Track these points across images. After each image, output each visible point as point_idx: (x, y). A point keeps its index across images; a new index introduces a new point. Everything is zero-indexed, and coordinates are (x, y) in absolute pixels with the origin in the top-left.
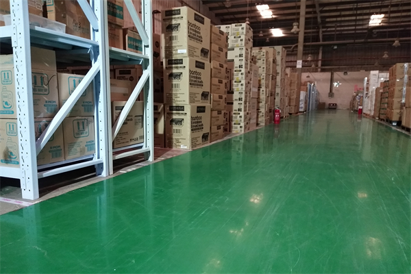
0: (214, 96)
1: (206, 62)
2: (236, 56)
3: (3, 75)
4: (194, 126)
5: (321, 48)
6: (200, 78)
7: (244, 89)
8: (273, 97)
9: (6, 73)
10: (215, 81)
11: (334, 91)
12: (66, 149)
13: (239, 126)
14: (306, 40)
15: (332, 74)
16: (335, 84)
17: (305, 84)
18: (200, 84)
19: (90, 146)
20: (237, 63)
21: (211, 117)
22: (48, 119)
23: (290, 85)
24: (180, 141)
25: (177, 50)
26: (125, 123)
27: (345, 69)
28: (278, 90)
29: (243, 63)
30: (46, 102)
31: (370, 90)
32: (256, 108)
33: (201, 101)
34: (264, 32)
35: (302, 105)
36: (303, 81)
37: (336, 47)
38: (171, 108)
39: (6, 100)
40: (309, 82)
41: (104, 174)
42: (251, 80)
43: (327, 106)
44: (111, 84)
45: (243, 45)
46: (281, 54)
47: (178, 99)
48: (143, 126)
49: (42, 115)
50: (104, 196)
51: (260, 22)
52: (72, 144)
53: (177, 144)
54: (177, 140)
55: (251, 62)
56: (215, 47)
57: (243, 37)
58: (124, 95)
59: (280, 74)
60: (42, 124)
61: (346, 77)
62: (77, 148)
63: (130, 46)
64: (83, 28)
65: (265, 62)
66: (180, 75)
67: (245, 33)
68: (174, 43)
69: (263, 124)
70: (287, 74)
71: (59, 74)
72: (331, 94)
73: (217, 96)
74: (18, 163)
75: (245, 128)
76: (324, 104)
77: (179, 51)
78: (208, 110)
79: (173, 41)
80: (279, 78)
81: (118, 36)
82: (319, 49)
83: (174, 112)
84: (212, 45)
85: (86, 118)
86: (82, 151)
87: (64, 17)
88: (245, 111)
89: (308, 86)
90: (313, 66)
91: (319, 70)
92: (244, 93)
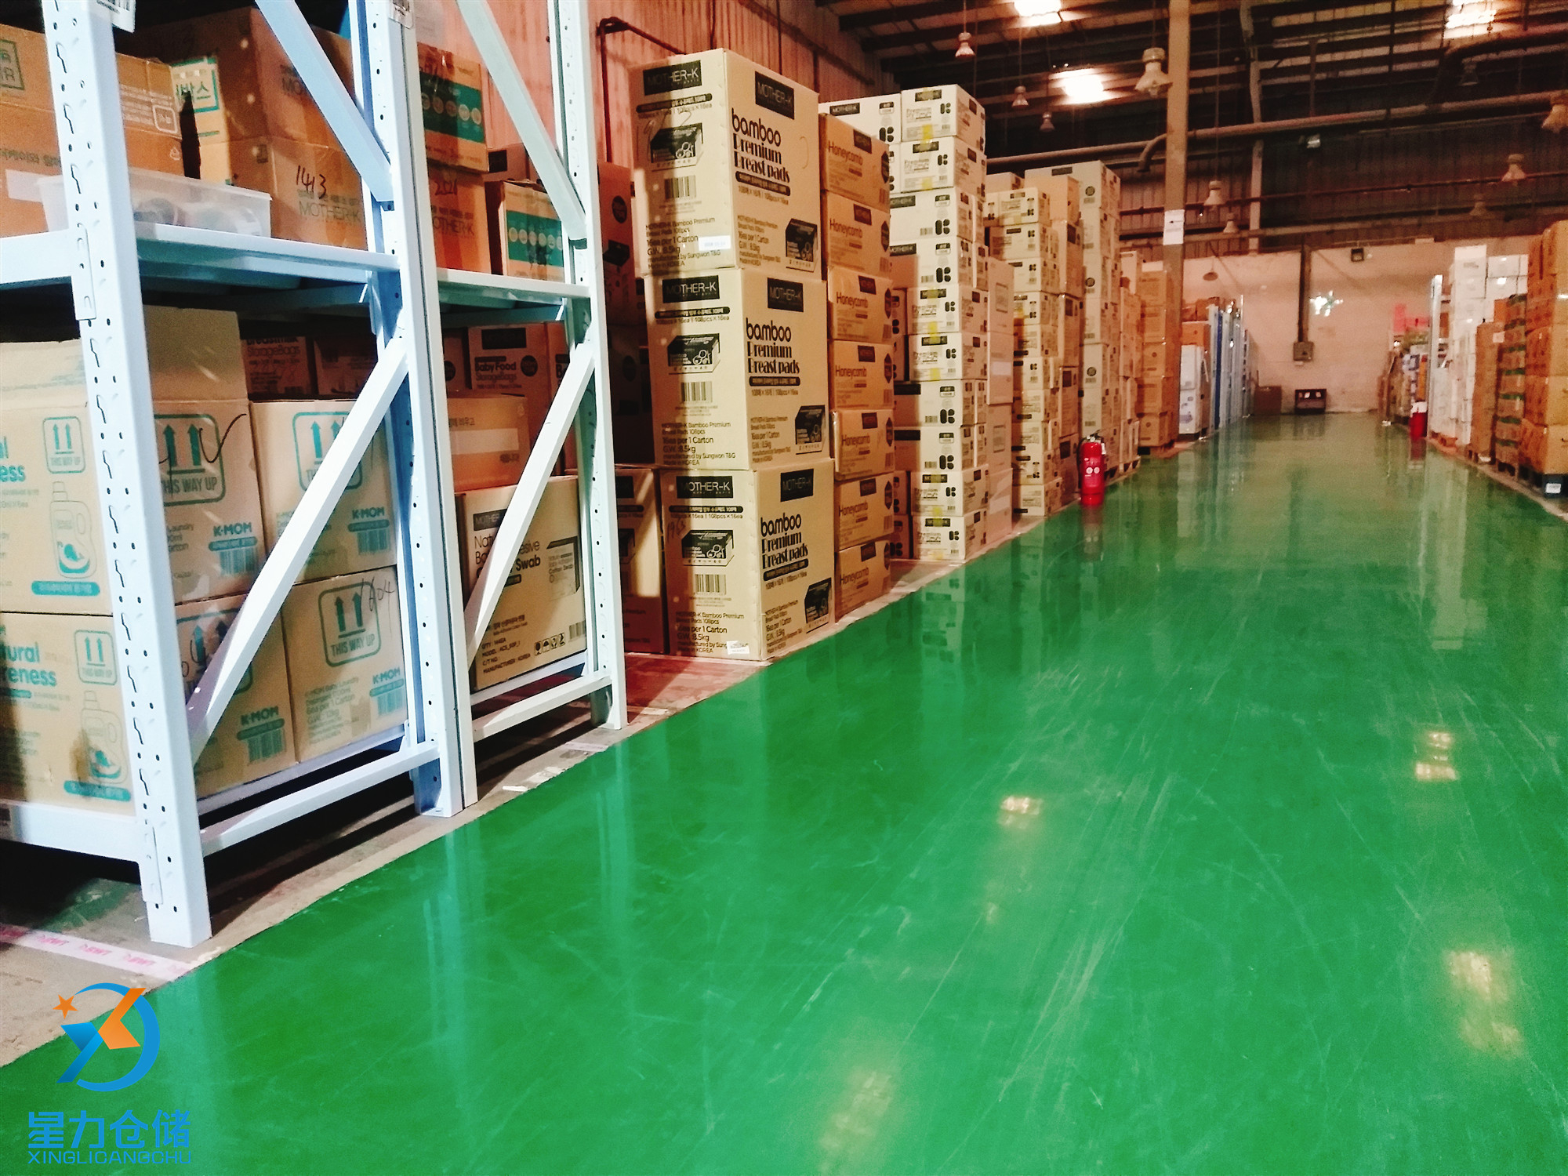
0: (846, 420)
1: (808, 278)
2: (924, 232)
3: (50, 434)
4: (772, 559)
5: (1258, 148)
6: (785, 352)
7: (959, 374)
8: (1072, 391)
9: (61, 424)
10: (847, 354)
11: (1312, 336)
12: (301, 715)
13: (945, 531)
14: (1197, 114)
15: (1305, 262)
16: (1318, 303)
17: (1199, 314)
18: (790, 378)
19: (388, 690)
20: (927, 262)
21: (838, 510)
22: (227, 602)
23: (1141, 328)
24: (723, 623)
25: (695, 238)
26: (512, 580)
27: (1356, 234)
28: (1093, 356)
29: (952, 260)
30: (217, 531)
31: (1456, 332)
32: (1008, 445)
33: (796, 448)
34: (1031, 86)
35: (1189, 406)
36: (1191, 299)
37: (1314, 142)
38: (685, 488)
39: (67, 538)
40: (1215, 300)
41: (445, 803)
42: (984, 329)
43: (1288, 402)
44: (453, 423)
45: (950, 181)
46: (1098, 195)
47: (709, 448)
48: (578, 583)
49: (202, 588)
50: (449, 898)
51: (1014, 44)
52: (319, 695)
53: (714, 637)
54: (712, 620)
55: (981, 252)
56: (841, 209)
57: (948, 147)
58: (505, 458)
59: (1097, 287)
60: (206, 624)
61: (1360, 270)
62: (338, 707)
63: (516, 252)
64: (335, 199)
65: (1037, 239)
66: (709, 347)
67: (953, 130)
68: (685, 210)
69: (1037, 511)
70: (1124, 282)
71: (256, 406)
72: (1303, 350)
73: (854, 416)
74: (127, 796)
75: (970, 538)
76: (1276, 391)
77: (704, 244)
78: (823, 484)
79: (680, 201)
80: (1093, 303)
81: (470, 216)
82: (1250, 152)
83: (695, 502)
84: (831, 198)
85: (368, 577)
86: (360, 718)
87: (263, 160)
88: (966, 464)
89: (1212, 322)
90: (1229, 229)
91: (1254, 243)
92: (959, 387)
